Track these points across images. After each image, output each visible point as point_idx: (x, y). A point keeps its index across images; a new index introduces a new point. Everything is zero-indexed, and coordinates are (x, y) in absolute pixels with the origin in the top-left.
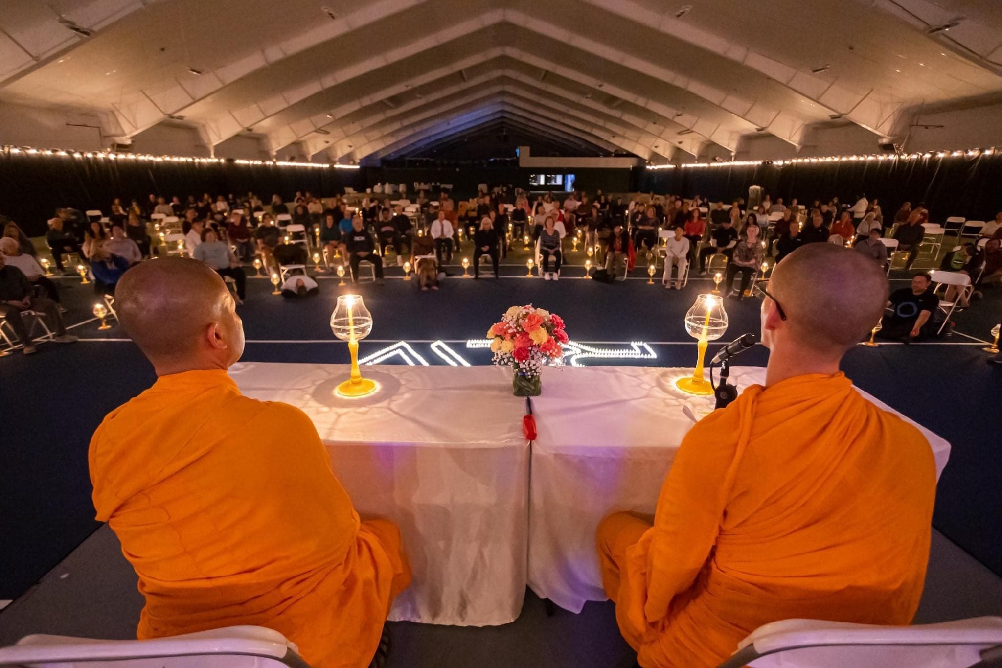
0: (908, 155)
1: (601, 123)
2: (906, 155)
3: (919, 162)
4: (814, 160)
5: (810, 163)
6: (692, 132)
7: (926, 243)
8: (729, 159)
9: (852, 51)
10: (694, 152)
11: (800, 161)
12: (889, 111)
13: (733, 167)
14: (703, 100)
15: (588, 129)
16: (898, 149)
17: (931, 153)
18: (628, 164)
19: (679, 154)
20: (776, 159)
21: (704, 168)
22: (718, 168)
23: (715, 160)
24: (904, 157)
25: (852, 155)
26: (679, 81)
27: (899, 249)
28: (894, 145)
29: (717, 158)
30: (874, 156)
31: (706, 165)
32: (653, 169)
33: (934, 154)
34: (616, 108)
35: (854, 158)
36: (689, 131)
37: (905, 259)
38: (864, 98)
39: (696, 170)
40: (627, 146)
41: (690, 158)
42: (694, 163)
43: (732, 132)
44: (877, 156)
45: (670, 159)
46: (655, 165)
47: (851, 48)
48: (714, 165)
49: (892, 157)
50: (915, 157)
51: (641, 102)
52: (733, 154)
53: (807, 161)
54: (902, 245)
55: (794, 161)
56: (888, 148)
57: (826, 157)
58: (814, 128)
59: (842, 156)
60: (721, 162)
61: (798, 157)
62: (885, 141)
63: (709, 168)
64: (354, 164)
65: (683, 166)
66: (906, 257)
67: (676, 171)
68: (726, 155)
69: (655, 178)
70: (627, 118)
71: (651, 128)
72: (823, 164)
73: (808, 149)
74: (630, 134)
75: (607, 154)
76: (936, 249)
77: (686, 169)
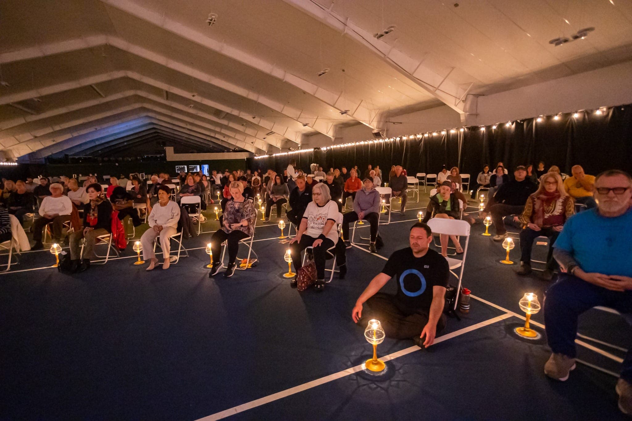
0: (389, 139)
1: (218, 129)
2: (388, 139)
3: (395, 142)
4: (342, 146)
5: (341, 148)
6: (274, 133)
7: (410, 190)
8: (298, 149)
9: (344, 72)
10: (279, 145)
11: (335, 146)
12: (373, 114)
13: (301, 154)
14: (272, 110)
15: (212, 135)
16: (383, 135)
17: (399, 137)
18: (243, 156)
19: (271, 148)
20: (323, 147)
21: (285, 155)
22: (292, 155)
23: (290, 150)
24: (387, 140)
25: (361, 141)
26: (252, 96)
27: (393, 195)
28: (380, 133)
29: (291, 148)
30: (372, 141)
31: (286, 154)
32: (258, 159)
33: (401, 138)
34: (224, 118)
35: (362, 143)
36: (272, 133)
37: (400, 202)
38: (359, 106)
39: (281, 157)
40: (240, 145)
41: (277, 150)
42: (280, 153)
43: (297, 132)
44: (374, 140)
45: (266, 152)
46: (259, 156)
47: (343, 71)
48: (290, 153)
49: (381, 141)
50: (392, 140)
51: (235, 112)
52: (299, 145)
53: (338, 146)
54: (395, 192)
55: (332, 147)
56: (377, 135)
57: (348, 143)
58: (339, 127)
59: (356, 142)
60: (293, 151)
61: (334, 144)
62: (376, 131)
63: (288, 155)
64: (13, 162)
65: (274, 155)
66: (400, 201)
67: (270, 159)
68: (296, 146)
69: (260, 165)
70: (232, 125)
71: (249, 131)
72: (347, 148)
73: (339, 139)
74: (238, 136)
75: (228, 150)
76: (416, 194)
77: (276, 157)
